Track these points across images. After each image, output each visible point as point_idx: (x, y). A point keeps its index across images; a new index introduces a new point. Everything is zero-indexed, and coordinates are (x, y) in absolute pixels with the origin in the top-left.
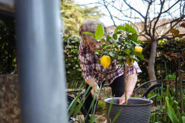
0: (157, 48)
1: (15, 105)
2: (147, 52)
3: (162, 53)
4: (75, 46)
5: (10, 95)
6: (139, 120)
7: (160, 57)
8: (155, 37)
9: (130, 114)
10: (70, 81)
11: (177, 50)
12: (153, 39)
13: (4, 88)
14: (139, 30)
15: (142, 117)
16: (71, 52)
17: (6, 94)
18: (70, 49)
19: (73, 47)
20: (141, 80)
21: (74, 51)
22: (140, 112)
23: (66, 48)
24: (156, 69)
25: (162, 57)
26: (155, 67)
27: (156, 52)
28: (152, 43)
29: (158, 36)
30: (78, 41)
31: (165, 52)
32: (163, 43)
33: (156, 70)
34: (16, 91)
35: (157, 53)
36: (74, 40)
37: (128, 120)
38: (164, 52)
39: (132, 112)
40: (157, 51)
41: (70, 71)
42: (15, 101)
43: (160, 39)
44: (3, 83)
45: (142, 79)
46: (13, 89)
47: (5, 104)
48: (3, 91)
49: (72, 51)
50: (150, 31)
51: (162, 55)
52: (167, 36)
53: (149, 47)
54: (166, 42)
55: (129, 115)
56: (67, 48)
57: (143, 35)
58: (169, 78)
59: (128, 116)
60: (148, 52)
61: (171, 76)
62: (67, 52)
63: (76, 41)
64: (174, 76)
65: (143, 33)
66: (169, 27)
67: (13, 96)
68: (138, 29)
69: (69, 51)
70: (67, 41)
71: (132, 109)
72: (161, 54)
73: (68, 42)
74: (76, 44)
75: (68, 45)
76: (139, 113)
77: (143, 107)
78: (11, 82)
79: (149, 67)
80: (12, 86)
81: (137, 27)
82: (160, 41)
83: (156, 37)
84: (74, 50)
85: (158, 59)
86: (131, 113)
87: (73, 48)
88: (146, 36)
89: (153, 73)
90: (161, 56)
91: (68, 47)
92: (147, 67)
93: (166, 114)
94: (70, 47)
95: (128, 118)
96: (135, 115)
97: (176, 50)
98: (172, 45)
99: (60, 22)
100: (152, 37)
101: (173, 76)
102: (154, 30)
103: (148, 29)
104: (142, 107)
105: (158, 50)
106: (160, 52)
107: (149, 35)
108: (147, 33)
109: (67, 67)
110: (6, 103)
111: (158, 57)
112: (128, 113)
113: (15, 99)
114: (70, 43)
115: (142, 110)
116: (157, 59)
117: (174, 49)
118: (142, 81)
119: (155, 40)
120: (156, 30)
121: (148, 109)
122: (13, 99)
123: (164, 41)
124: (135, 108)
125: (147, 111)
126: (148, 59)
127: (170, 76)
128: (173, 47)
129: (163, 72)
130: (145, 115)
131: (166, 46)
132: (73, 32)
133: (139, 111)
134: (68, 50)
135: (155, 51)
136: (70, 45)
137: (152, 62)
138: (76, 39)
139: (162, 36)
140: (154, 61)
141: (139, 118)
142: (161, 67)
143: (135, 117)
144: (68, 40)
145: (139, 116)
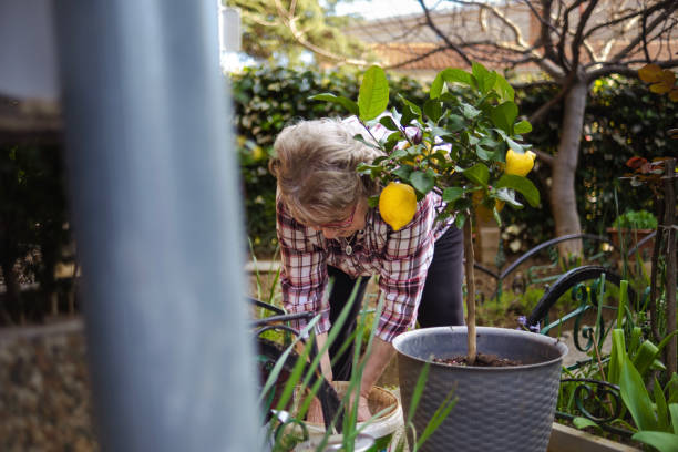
0: (588, 110)
1: (79, 431)
2: (548, 126)
3: (605, 130)
4: (280, 102)
5: (59, 399)
6: (516, 417)
7: (596, 142)
8: (580, 68)
9: (487, 401)
10: (265, 232)
11: (663, 116)
12: (573, 76)
13: (37, 380)
14: (521, 41)
15: (528, 407)
16: (266, 126)
17: (45, 399)
18: (263, 115)
19: (275, 104)
20: (524, 226)
21: (278, 121)
22: (519, 390)
23: (248, 110)
24: (580, 187)
25: (606, 142)
26: (579, 181)
27: (584, 125)
28: (568, 91)
29: (594, 63)
30: (292, 82)
31: (617, 125)
32: (611, 90)
33: (581, 192)
34: (80, 386)
35: (587, 129)
36: (278, 81)
37: (476, 419)
38: (612, 124)
39: (492, 392)
40: (586, 121)
41: (263, 197)
42: (80, 418)
43: (597, 75)
44: (34, 361)
45: (529, 226)
46: (68, 381)
47: (44, 432)
48: (33, 389)
49: (270, 120)
50: (561, 46)
51: (605, 135)
52: (626, 65)
53: (557, 107)
54: (622, 87)
55: (481, 401)
56: (253, 112)
57: (537, 61)
58: (627, 224)
59: (477, 405)
60: (553, 126)
61: (636, 218)
62: (254, 124)
63: (284, 84)
64: (647, 218)
65: (537, 53)
66: (633, 28)
67: (70, 401)
68: (517, 35)
69: (258, 121)
70: (253, 83)
71: (491, 383)
72: (601, 130)
73: (257, 88)
74: (286, 96)
75: (257, 99)
76: (516, 396)
77: (534, 374)
78: (61, 355)
79: (553, 183)
80: (67, 370)
81: (514, 30)
82: (598, 83)
83: (584, 68)
84: (277, 117)
85: (591, 151)
86: (488, 397)
87: (274, 112)
88: (549, 63)
89: (569, 204)
90: (600, 137)
91: (257, 107)
92: (549, 182)
93: (614, 392)
94: (265, 106)
95: (478, 414)
96: (503, 401)
97: (656, 116)
98: (645, 99)
99: (224, 12)
100: (569, 68)
101: (641, 217)
102: (578, 40)
103: (555, 37)
104: (528, 375)
105: (591, 117)
106: (599, 125)
107: (560, 60)
108: (549, 55)
109: (254, 180)
110: (49, 427)
111: (589, 144)
112: (477, 396)
113: (79, 411)
114: (265, 93)
115: (529, 385)
116: (586, 151)
117: (650, 113)
118: (529, 230)
119: (580, 78)
120: (586, 42)
121: (549, 380)
122: (70, 410)
123: (616, 81)
124: (503, 378)
125: (547, 385)
126: (551, 153)
127: (631, 215)
128: (645, 106)
129: (606, 199)
130: (538, 401)
131: (619, 100)
132: (274, 43)
133: (517, 387)
134: (254, 117)
135: (580, 120)
136: (263, 98)
137: (568, 165)
138: (285, 75)
139: (605, 64)
140: (574, 161)
141: (515, 413)
142: (598, 179)
143: (503, 410)
144: (257, 82)
145: (515, 405)
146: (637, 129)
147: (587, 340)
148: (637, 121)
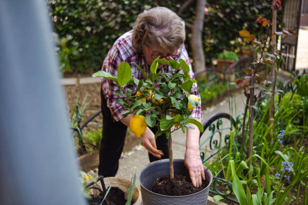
11: (240, 4)
25: (214, 16)
58: (224, 58)
89: (199, 47)
90: (212, 14)
92: (190, 35)
97: (236, 5)
116: (206, 20)
127: (226, 53)
146: (228, 10)
147: (215, 145)
148: (228, 6)
